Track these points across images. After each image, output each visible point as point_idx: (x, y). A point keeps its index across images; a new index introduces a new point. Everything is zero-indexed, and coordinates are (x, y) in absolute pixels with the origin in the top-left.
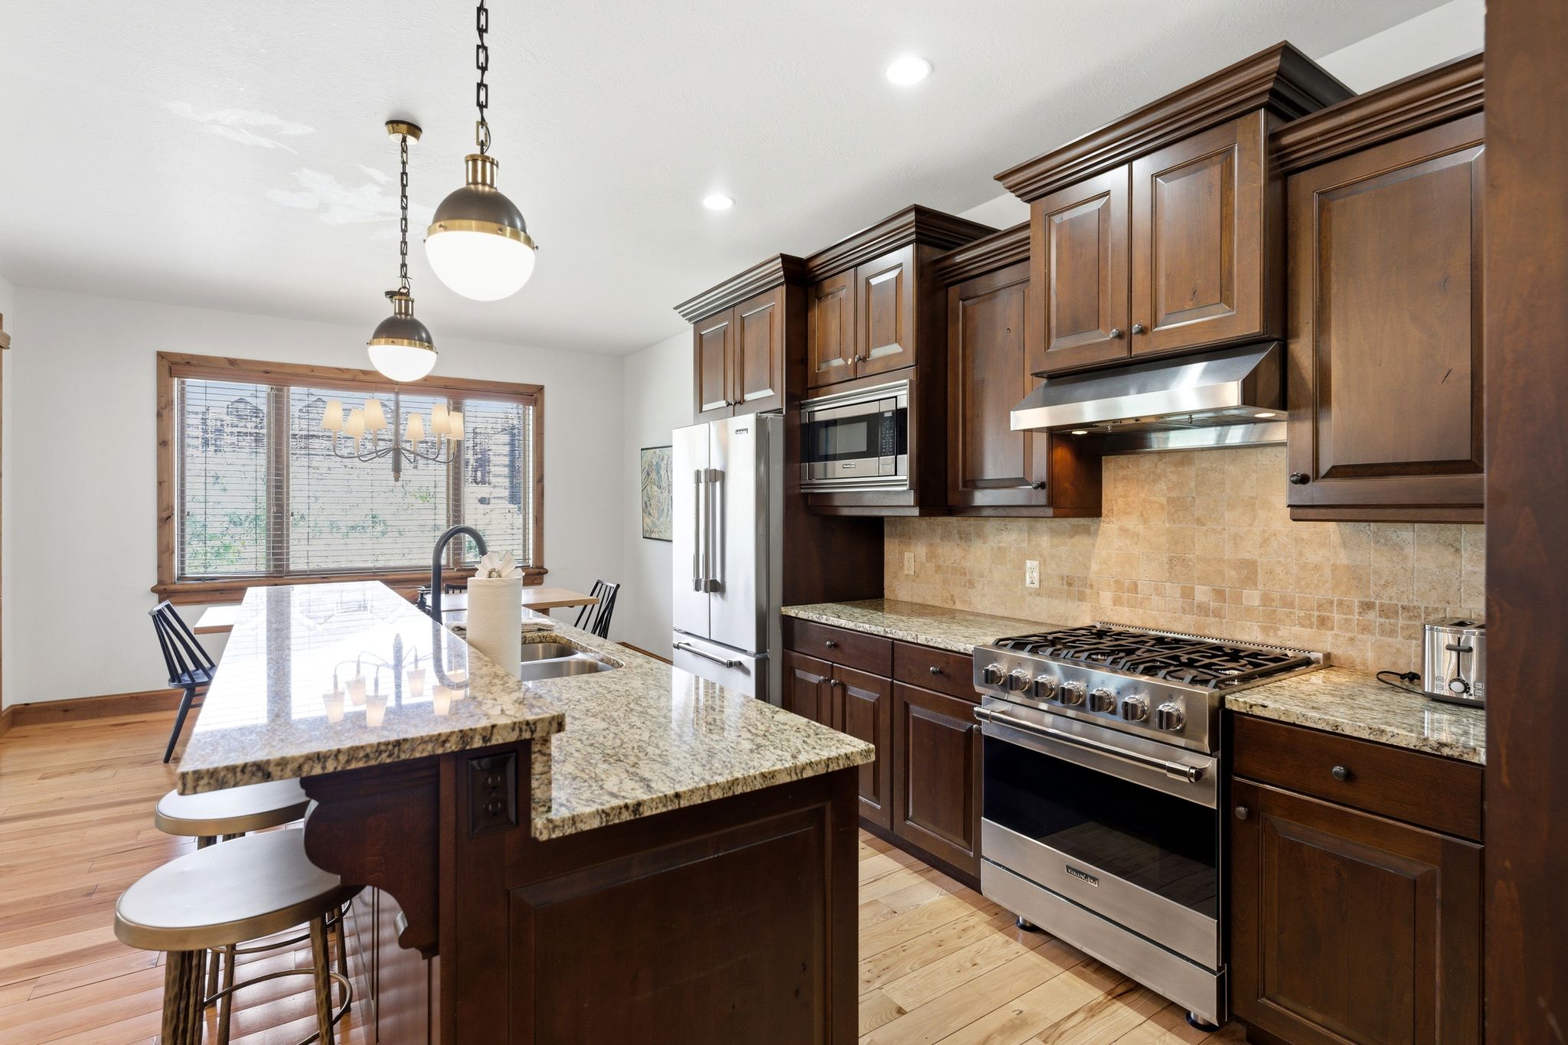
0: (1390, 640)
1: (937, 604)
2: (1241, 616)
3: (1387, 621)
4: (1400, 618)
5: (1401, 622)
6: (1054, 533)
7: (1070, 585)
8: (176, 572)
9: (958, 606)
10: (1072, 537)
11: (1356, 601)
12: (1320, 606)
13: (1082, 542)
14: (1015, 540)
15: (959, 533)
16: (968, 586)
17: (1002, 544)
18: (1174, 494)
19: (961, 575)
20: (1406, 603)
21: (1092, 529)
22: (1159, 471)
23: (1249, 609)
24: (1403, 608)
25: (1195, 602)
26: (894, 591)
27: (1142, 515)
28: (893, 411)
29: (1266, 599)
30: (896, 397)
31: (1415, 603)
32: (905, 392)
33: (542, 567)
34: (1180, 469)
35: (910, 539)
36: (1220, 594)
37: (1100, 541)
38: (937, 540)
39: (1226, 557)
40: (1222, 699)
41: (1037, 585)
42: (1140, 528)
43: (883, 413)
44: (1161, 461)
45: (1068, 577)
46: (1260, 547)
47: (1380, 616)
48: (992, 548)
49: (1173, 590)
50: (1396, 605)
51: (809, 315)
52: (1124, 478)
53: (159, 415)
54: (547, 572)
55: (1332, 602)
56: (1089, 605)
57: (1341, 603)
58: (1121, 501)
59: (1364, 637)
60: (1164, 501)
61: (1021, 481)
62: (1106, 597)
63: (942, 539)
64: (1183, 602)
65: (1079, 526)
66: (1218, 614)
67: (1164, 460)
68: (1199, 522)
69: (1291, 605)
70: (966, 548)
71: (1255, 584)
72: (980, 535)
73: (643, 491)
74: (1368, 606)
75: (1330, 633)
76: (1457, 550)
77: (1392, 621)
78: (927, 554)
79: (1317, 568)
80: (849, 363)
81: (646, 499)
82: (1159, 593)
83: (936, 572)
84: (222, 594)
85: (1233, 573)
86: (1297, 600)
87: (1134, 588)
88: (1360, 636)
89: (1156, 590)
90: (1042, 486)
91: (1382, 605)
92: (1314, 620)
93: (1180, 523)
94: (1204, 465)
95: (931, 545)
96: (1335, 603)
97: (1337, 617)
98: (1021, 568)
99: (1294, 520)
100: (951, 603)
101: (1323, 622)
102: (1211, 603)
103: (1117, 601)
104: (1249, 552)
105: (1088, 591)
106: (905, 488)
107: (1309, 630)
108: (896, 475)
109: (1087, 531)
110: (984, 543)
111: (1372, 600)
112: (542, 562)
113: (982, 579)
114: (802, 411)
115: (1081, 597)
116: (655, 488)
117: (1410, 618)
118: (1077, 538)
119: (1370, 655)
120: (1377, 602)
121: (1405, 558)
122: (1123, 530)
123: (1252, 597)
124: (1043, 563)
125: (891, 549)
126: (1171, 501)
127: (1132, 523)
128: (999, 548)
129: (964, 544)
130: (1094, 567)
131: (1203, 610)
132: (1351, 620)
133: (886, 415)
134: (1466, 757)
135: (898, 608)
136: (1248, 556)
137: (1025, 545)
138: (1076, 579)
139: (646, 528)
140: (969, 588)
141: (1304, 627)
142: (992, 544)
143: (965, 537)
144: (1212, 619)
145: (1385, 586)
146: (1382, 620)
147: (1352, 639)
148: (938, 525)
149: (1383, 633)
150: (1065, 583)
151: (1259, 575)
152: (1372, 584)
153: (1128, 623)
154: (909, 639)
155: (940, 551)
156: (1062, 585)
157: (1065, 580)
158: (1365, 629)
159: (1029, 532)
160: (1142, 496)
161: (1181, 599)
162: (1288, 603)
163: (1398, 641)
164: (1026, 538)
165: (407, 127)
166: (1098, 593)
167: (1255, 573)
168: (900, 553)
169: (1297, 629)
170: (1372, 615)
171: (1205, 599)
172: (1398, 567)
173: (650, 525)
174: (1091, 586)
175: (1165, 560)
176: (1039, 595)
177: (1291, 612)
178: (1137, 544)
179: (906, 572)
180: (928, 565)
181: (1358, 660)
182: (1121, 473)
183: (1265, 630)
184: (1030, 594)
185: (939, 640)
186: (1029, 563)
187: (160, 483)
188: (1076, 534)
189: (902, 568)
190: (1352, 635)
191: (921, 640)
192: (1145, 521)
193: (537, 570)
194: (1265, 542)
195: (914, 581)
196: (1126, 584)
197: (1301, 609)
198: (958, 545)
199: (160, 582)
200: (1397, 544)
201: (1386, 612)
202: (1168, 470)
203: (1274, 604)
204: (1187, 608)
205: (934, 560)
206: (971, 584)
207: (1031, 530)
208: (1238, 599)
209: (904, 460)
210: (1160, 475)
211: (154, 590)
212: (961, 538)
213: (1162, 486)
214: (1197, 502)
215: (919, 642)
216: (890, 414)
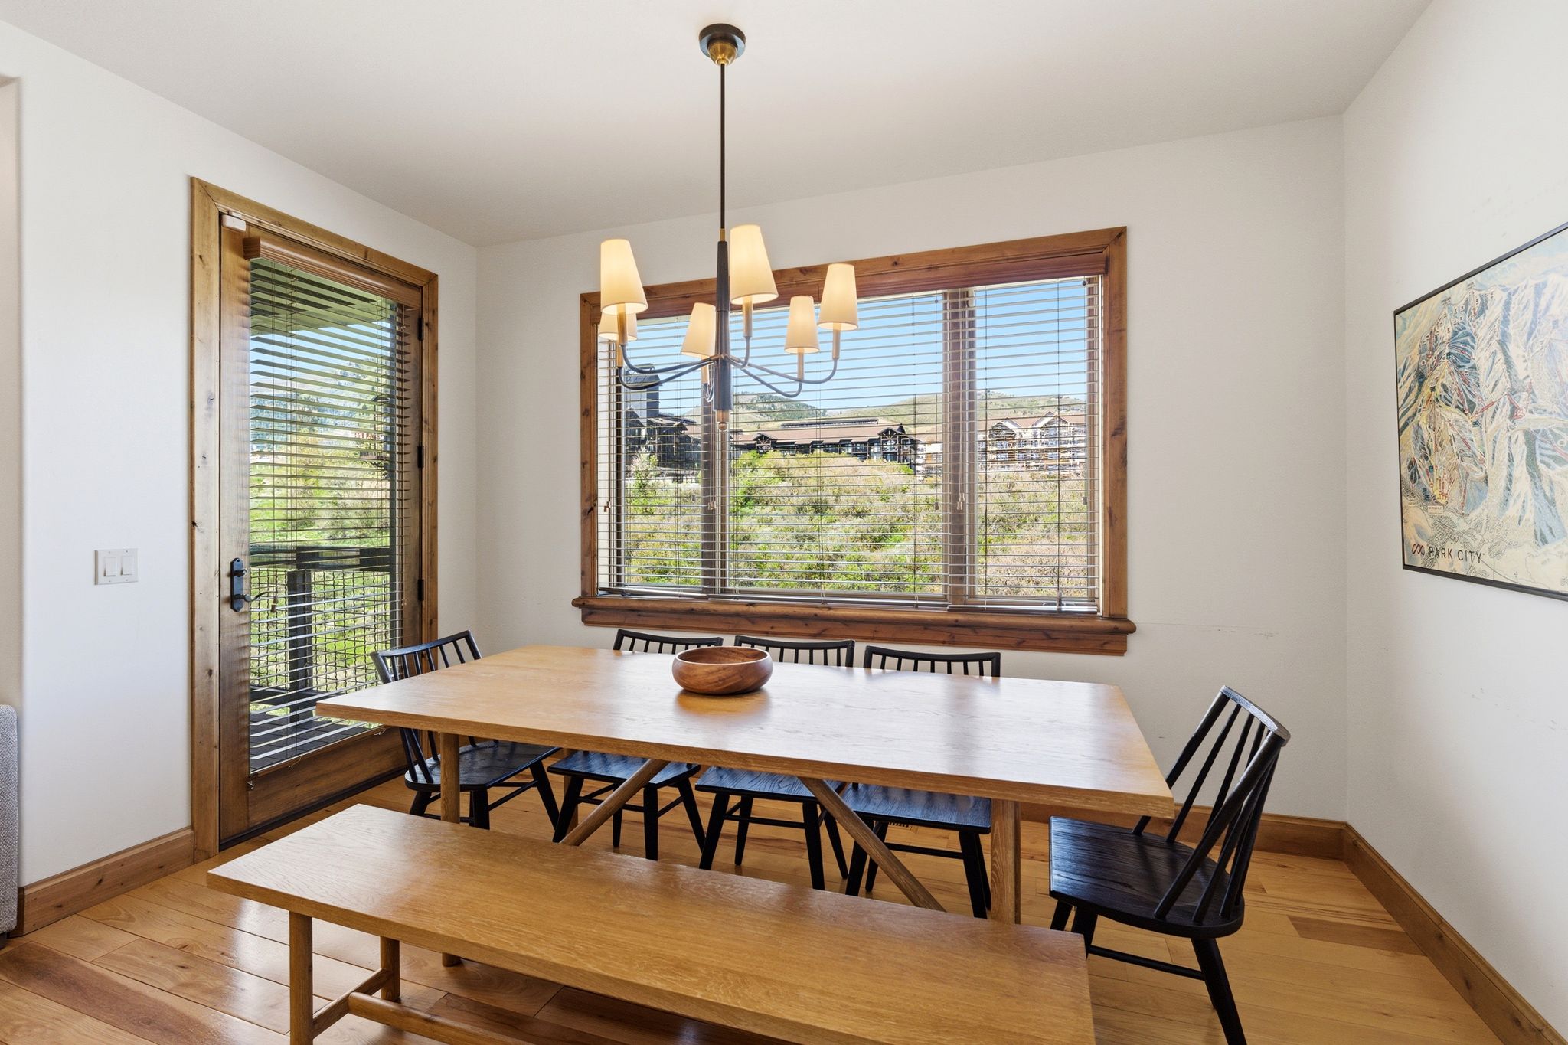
8: (603, 580)
33: (1124, 618)
53: (583, 376)
54: (1132, 630)
73: (1400, 432)
81: (1412, 452)
84: (639, 615)
112: (1125, 609)
116: (1450, 414)
139: (1413, 538)
173: (1429, 531)
187: (583, 464)
193: (1112, 624)
199: (584, 593)
211: (576, 603)
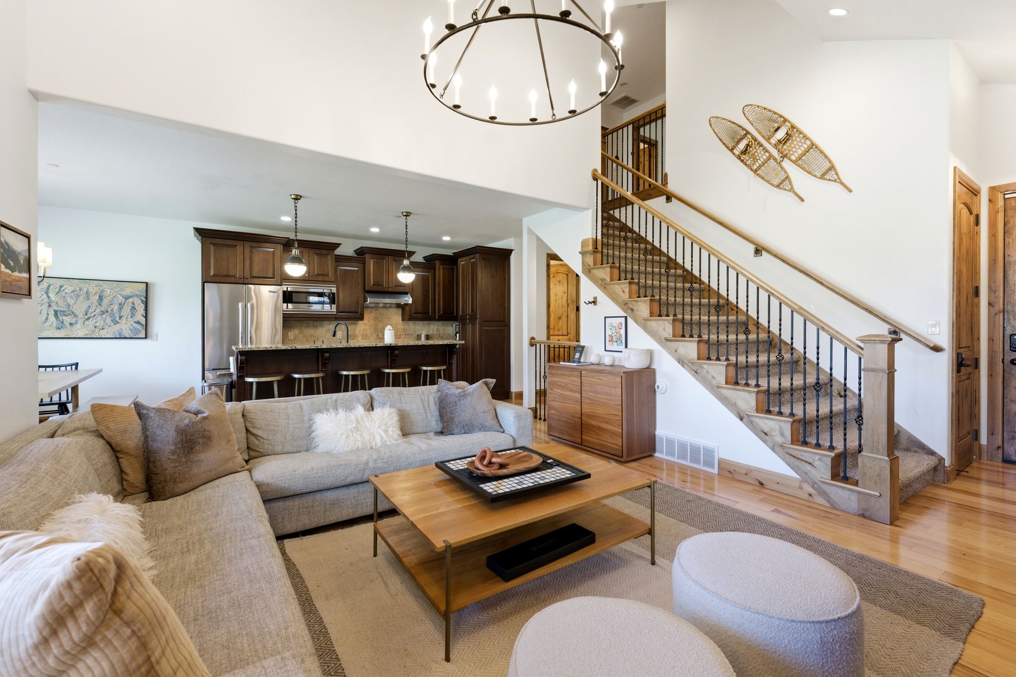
7: (350, 337)
11: (404, 333)
15: (313, 325)
19: (314, 337)
28: (329, 293)
32: (335, 289)
34: (376, 311)
35: (291, 328)
37: (358, 326)
38: (303, 328)
41: (341, 337)
42: (368, 323)
43: (325, 293)
49: (375, 335)
60: (373, 317)
61: (357, 312)
62: (360, 338)
63: (305, 328)
68: (380, 321)
70: (314, 330)
72: (321, 326)
78: (299, 332)
80: (306, 275)
82: (372, 335)
87: (367, 336)
93: (376, 322)
94: (380, 311)
95: (301, 329)
97: (402, 336)
105: (355, 337)
106: (335, 313)
108: (331, 309)
109: (355, 324)
110: (323, 328)
113: (322, 338)
122: (364, 323)
124: (343, 332)
127: (366, 322)
128: (328, 329)
130: (357, 332)
138: (352, 335)
142: (326, 328)
147: (404, 340)
148: (304, 323)
155: (305, 331)
160: (369, 316)
165: (297, 198)
166: (358, 337)
175: (373, 329)
178: (367, 326)
179: (290, 338)
184: (339, 340)
186: (338, 332)
188: (352, 325)
192: (369, 321)
196: (365, 335)
201: (408, 335)
202: (374, 311)
204: (378, 338)
206: (318, 340)
209: (334, 306)
210: (372, 312)
212: (314, 327)
213: (372, 314)
214: (379, 318)
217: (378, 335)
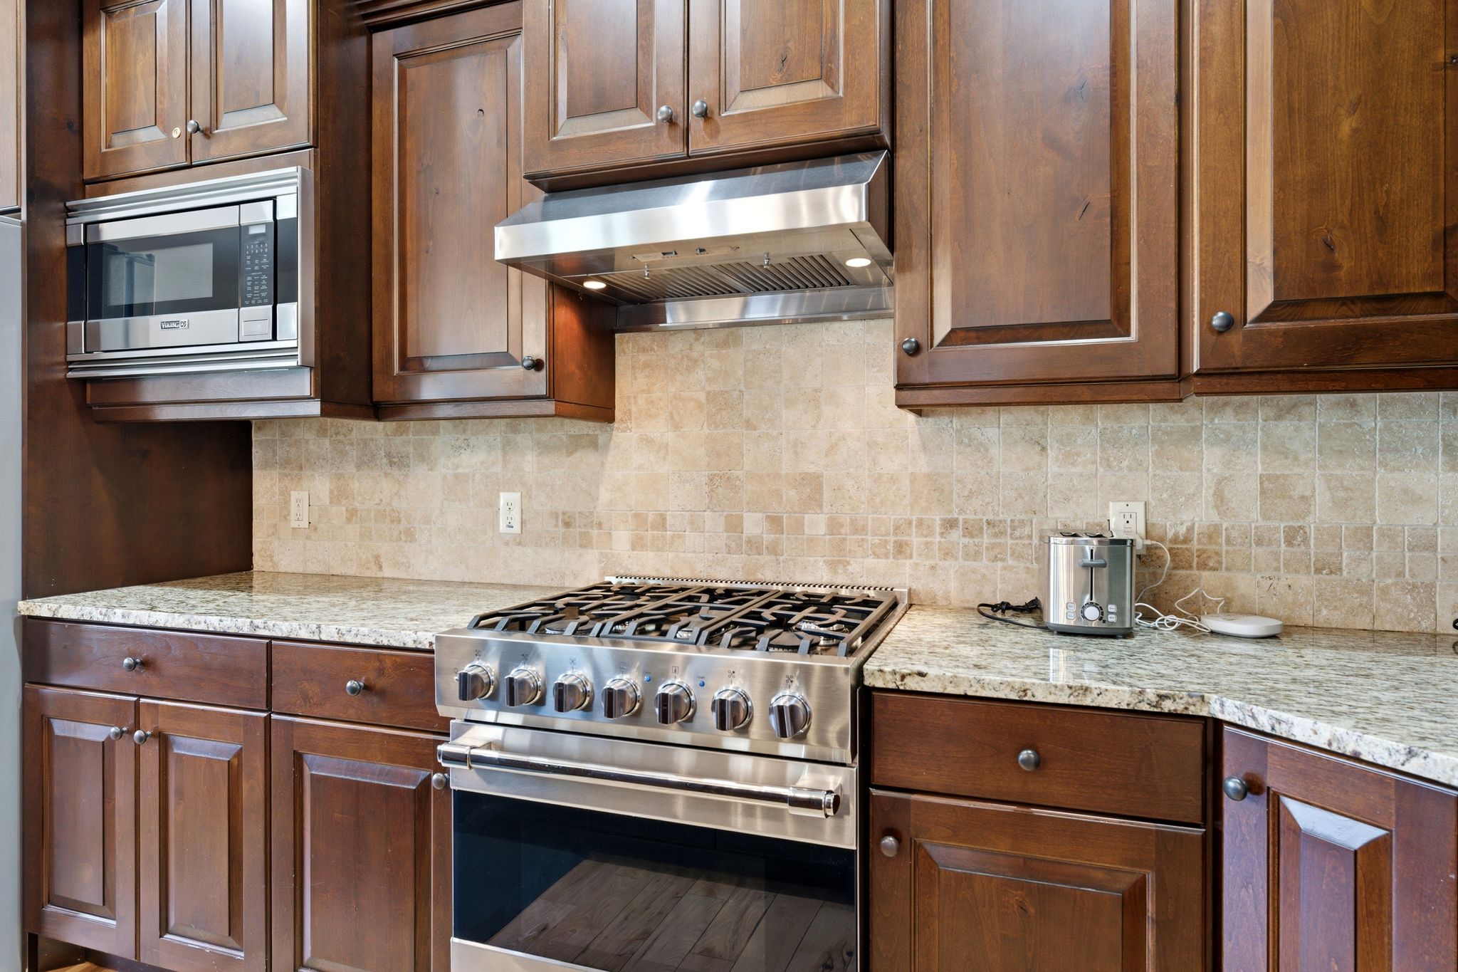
0: (975, 564)
1: (351, 572)
2: (803, 550)
3: (971, 541)
4: (985, 536)
5: (986, 540)
6: (544, 448)
7: (567, 525)
9: (387, 572)
10: (570, 454)
11: (937, 518)
12: (897, 528)
13: (585, 459)
14: (482, 463)
15: (389, 455)
16: (403, 538)
17: (460, 470)
18: (715, 387)
19: (392, 521)
20: (991, 517)
21: (601, 440)
22: (694, 355)
23: (811, 540)
24: (988, 523)
25: (744, 535)
26: (271, 556)
27: (672, 417)
28: (267, 224)
29: (834, 526)
30: (274, 199)
31: (1001, 517)
32: (293, 189)
34: (724, 351)
35: (301, 468)
36: (775, 522)
37: (611, 457)
38: (350, 469)
39: (784, 472)
40: (860, 673)
41: (517, 529)
42: (670, 437)
43: (247, 227)
44: (697, 340)
45: (564, 513)
46: (826, 456)
47: (964, 536)
48: (445, 477)
49: (713, 521)
50: (981, 520)
51: (86, 41)
52: (646, 365)
55: (910, 523)
56: (596, 552)
57: (920, 522)
58: (641, 400)
59: (947, 563)
60: (702, 397)
61: (505, 359)
62: (622, 539)
63: (358, 467)
64: (729, 537)
65: (580, 437)
66: (774, 550)
67: (702, 339)
68: (749, 425)
69: (863, 530)
70: (401, 479)
71: (821, 506)
72: (424, 457)
74: (950, 524)
75: (908, 562)
76: (1044, 449)
77: (976, 540)
78: (331, 492)
79: (893, 479)
80: (175, 135)
82: (695, 526)
83: (349, 520)
85: (793, 492)
86: (870, 523)
87: (661, 523)
88: (941, 563)
89: (692, 523)
90: (537, 365)
91: (966, 522)
92: (890, 547)
93: (724, 427)
94: (755, 347)
95: (339, 477)
96: (914, 523)
97: (915, 540)
98: (492, 505)
99: (900, 406)
100: (375, 568)
101: (901, 549)
102: (765, 536)
103: (638, 544)
104: (813, 463)
105: (594, 532)
106: (293, 363)
107: (884, 561)
108: (274, 338)
109: (593, 444)
110: (431, 470)
111: (956, 516)
113: (429, 527)
114: (69, 221)
115: (585, 542)
117: (996, 535)
118: (578, 455)
119: (953, 586)
120: (961, 518)
121: (990, 462)
122: (647, 441)
123: (816, 524)
124: (527, 495)
125: (264, 486)
126: (711, 397)
127: (658, 429)
128: (457, 476)
129: (396, 472)
130: (604, 495)
131: (754, 546)
132: (931, 543)
133: (253, 231)
134: (1192, 711)
135: (278, 583)
136: (811, 469)
137: (498, 469)
138: (577, 516)
140: (406, 542)
141: (878, 557)
142: (444, 471)
143: (397, 461)
144: (766, 558)
145: (970, 495)
146: (966, 540)
147: (933, 568)
148: (352, 444)
149: (967, 556)
150: (560, 523)
151: (825, 495)
152: (955, 496)
153: (653, 574)
154: (304, 634)
155: (355, 485)
156: (556, 526)
157: (561, 517)
158: (947, 554)
159: (504, 449)
160: (673, 389)
161: (725, 534)
162: (858, 529)
163: (983, 564)
164: (500, 458)
166: (610, 533)
167: (819, 489)
168: (281, 493)
169: (871, 561)
170: (956, 535)
171: (757, 531)
172: (982, 473)
174: (600, 525)
175: (704, 479)
176: (520, 544)
177: (863, 540)
178: (665, 459)
179: (294, 524)
180: (334, 509)
181: (940, 594)
182: (643, 358)
183: (833, 565)
184: (507, 544)
185: (365, 630)
186: (504, 498)
188: (576, 450)
189: (286, 517)
190: (933, 563)
191: (329, 633)
194: (832, 449)
195: (308, 538)
196: (650, 519)
197: (875, 534)
198: (386, 475)
200: (981, 444)
201: (971, 530)
202: (708, 353)
203: (843, 531)
204: (733, 545)
205: (344, 502)
206: (410, 535)
207: (507, 446)
208: (799, 527)
209: (290, 314)
210: (696, 361)
212: (391, 464)
214: (746, 397)
215: (324, 638)
216: (262, 230)
217: (734, 525)
